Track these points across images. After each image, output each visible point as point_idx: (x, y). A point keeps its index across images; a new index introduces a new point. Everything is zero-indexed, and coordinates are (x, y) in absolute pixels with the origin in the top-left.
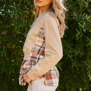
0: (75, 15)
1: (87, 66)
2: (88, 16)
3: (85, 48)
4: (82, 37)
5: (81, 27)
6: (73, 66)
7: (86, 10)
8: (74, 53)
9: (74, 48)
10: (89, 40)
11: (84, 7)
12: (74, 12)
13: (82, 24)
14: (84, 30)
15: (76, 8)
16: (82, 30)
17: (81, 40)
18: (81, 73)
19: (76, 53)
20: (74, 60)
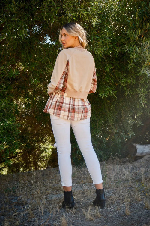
0: (127, 48)
1: (139, 94)
2: (138, 49)
3: (137, 77)
4: (134, 67)
5: (132, 59)
6: (126, 94)
7: (136, 42)
8: (127, 83)
9: (127, 77)
10: (140, 69)
11: (135, 40)
12: (125, 45)
13: (133, 55)
14: (136, 61)
15: (128, 41)
16: (133, 61)
17: (133, 70)
18: (134, 100)
19: (129, 82)
20: (127, 89)
